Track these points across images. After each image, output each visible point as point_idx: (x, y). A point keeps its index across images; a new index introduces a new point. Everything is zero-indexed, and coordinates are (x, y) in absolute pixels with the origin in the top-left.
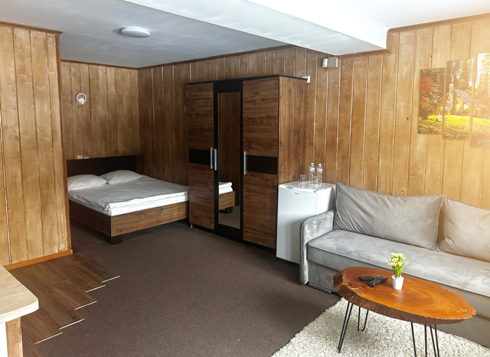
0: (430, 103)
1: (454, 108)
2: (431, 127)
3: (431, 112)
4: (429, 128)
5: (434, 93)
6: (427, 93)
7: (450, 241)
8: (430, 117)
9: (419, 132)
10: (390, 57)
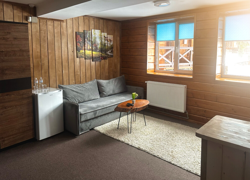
0: (80, 45)
1: (87, 48)
2: (81, 55)
3: (81, 49)
4: (81, 56)
5: (81, 42)
6: (79, 42)
7: (105, 93)
8: (81, 51)
9: (77, 57)
10: (63, 24)
